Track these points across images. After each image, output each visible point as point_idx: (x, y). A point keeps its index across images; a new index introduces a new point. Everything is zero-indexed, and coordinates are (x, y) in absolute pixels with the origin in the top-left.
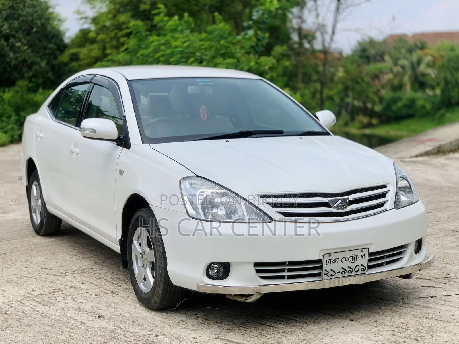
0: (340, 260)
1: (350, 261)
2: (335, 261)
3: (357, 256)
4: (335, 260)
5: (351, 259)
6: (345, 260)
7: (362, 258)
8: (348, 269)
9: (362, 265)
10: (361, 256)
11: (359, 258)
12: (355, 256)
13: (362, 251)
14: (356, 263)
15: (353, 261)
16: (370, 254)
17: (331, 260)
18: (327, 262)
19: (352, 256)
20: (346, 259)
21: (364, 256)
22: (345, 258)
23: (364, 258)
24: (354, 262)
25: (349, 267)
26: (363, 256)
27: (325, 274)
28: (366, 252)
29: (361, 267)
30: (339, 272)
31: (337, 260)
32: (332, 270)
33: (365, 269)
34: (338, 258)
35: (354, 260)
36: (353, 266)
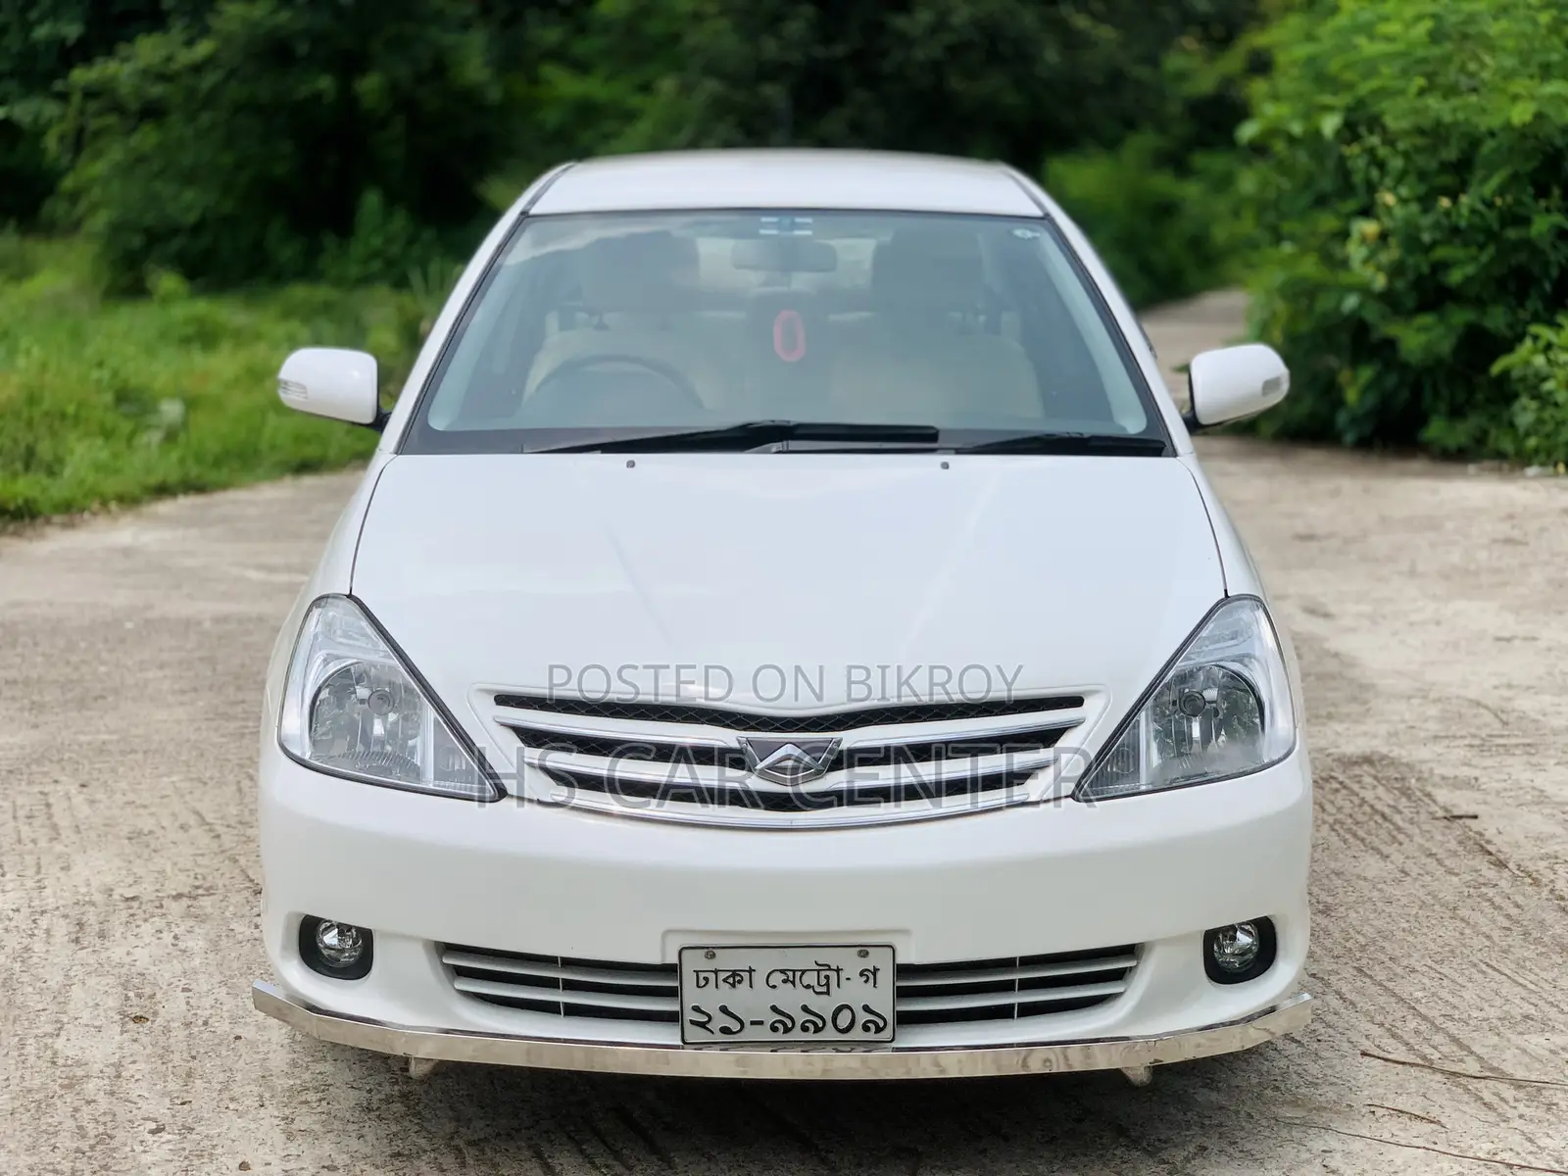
0: (759, 978)
1: (808, 987)
2: (735, 978)
3: (838, 970)
4: (735, 973)
5: (810, 978)
6: (785, 981)
7: (866, 981)
8: (801, 1017)
9: (866, 1008)
10: (862, 974)
11: (848, 979)
12: (830, 969)
13: (864, 954)
14: (838, 997)
15: (824, 989)
16: (903, 971)
17: (716, 972)
18: (701, 978)
19: (818, 971)
20: (791, 977)
21: (874, 974)
22: (783, 971)
23: (875, 983)
24: (828, 993)
25: (805, 1009)
26: (870, 975)
27: (692, 1022)
28: (882, 961)
29: (863, 1017)
30: (761, 1023)
31: (746, 975)
32: (724, 1010)
33: (881, 1024)
34: (751, 971)
35: (828, 985)
36: (824, 1006)
